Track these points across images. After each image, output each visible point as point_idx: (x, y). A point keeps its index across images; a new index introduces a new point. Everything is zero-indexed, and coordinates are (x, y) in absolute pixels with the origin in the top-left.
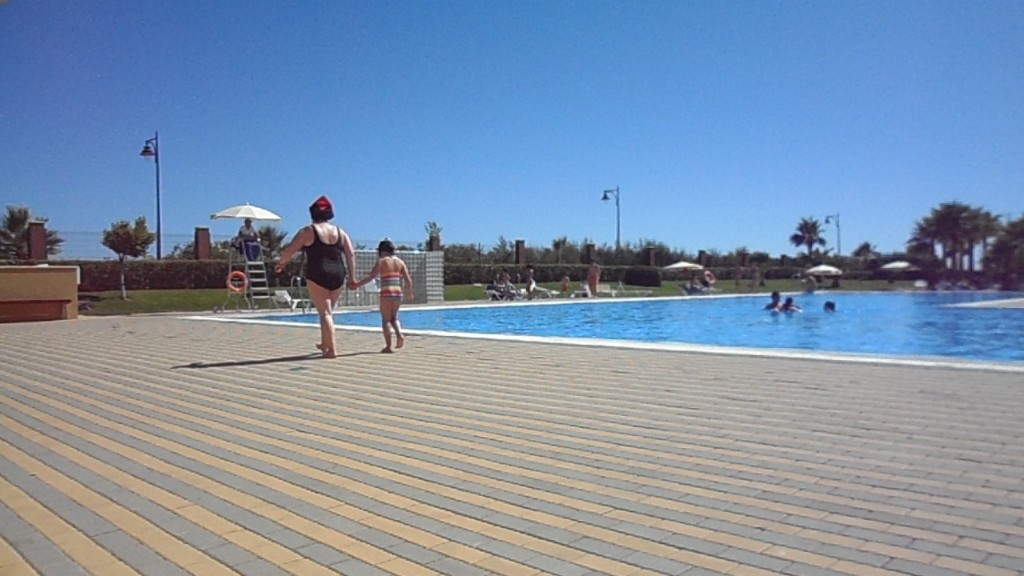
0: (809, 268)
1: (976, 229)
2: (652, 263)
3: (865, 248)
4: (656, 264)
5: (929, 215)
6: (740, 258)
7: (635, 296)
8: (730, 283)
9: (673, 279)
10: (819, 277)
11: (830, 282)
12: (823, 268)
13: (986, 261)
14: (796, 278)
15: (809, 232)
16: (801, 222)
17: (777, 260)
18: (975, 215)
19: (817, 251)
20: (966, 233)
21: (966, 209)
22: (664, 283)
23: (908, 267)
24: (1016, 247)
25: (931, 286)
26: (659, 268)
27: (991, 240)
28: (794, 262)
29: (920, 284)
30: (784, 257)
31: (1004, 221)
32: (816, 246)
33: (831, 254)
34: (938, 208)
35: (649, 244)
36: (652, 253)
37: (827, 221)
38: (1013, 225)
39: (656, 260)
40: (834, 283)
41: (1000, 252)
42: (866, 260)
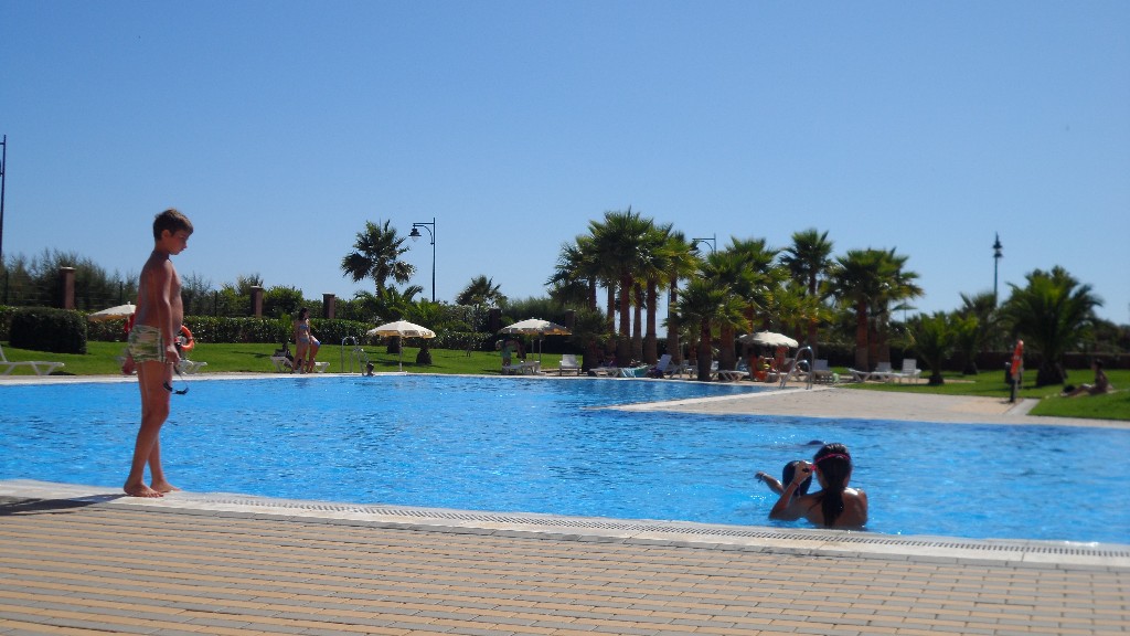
0: (377, 325)
1: (658, 263)
2: (69, 299)
3: (481, 288)
4: (76, 305)
5: (587, 233)
6: (247, 297)
7: (28, 372)
8: (223, 350)
9: (109, 338)
10: (393, 343)
11: (411, 354)
12: (402, 327)
13: (672, 321)
14: (351, 342)
15: (378, 252)
16: (364, 230)
17: (316, 303)
18: (661, 239)
19: (392, 289)
20: (644, 267)
21: (646, 227)
22: (90, 345)
23: (550, 329)
24: (719, 300)
25: (587, 368)
26: (80, 313)
27: (682, 285)
28: (348, 310)
29: (566, 361)
30: (328, 298)
31: (704, 251)
32: (390, 281)
33: (417, 298)
34: (602, 221)
35: (63, 262)
36: (70, 279)
37: (415, 233)
38: (716, 259)
39: (76, 295)
40: (422, 356)
41: (696, 307)
42: (479, 313)
